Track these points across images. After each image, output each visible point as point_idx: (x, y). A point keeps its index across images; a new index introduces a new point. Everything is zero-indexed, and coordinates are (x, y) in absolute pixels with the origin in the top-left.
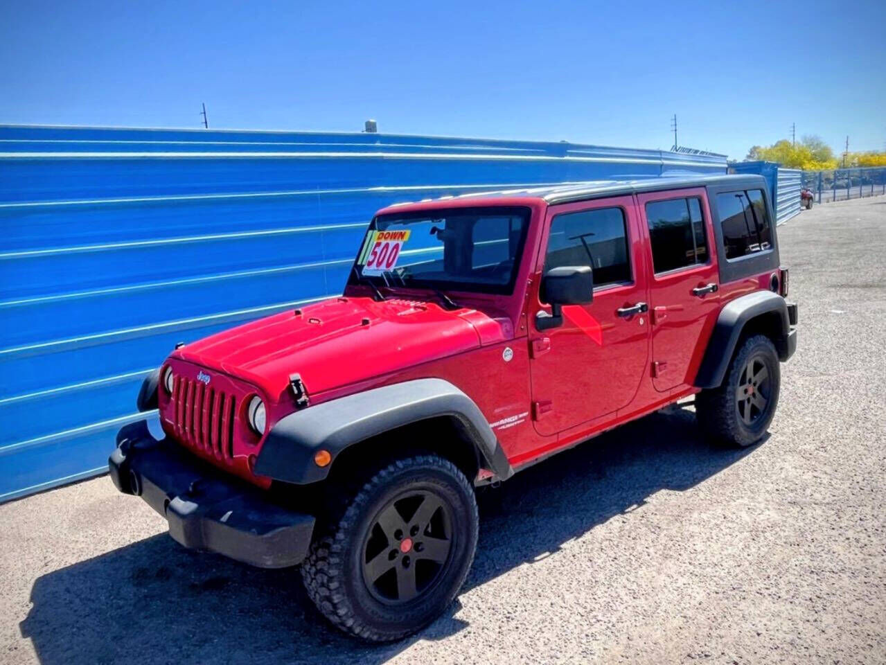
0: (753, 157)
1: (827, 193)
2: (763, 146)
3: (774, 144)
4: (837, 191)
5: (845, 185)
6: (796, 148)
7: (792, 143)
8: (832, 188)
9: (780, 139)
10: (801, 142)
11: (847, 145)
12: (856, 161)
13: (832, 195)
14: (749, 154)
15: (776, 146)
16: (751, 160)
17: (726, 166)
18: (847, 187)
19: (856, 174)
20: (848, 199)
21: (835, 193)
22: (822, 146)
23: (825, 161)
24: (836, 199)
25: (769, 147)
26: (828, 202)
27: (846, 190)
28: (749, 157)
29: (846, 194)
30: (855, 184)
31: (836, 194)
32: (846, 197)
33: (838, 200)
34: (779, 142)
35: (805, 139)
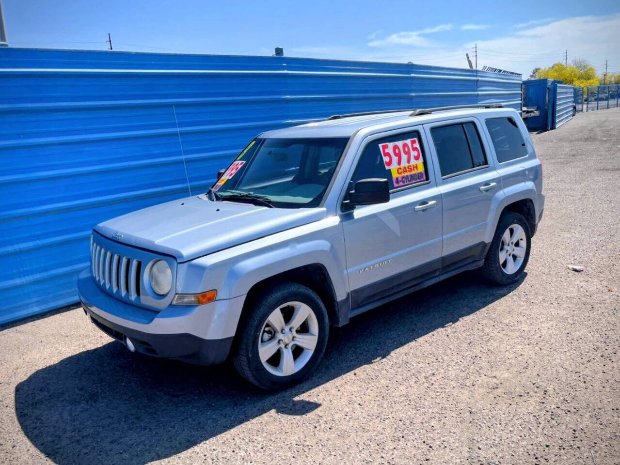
0: (535, 77)
1: (591, 104)
2: (543, 68)
3: (551, 66)
4: (599, 102)
5: (605, 98)
6: (568, 69)
7: (565, 65)
8: (596, 100)
9: (556, 62)
10: (572, 65)
11: (607, 67)
12: (613, 80)
13: (596, 105)
14: (532, 74)
15: (553, 67)
16: (533, 79)
17: (521, 82)
18: (607, 99)
19: (613, 89)
20: (608, 108)
21: (598, 103)
22: (588, 68)
23: (589, 79)
24: (599, 108)
25: (547, 69)
26: (592, 110)
27: (607, 102)
28: (532, 76)
29: (606, 104)
30: (612, 97)
31: (599, 105)
32: (607, 107)
33: (601, 109)
34: (555, 65)
35: (575, 62)
